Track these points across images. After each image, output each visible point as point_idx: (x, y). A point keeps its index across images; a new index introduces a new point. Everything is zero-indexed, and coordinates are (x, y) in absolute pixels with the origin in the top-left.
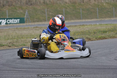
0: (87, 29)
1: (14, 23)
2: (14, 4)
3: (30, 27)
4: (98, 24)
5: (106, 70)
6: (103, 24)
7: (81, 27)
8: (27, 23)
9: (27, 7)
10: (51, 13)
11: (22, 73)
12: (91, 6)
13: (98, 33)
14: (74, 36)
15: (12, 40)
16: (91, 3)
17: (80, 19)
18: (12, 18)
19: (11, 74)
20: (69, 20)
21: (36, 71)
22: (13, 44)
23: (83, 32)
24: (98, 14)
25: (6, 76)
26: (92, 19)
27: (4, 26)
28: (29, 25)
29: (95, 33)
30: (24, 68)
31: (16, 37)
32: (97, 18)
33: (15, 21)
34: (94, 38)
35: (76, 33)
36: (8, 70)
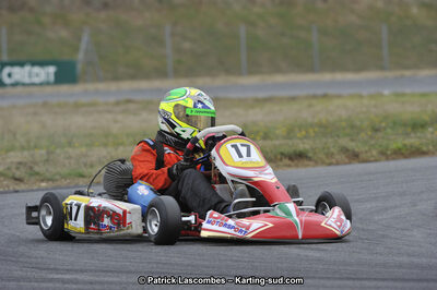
0: (344, 114)
3: (100, 99)
4: (386, 92)
6: (408, 91)
7: (314, 102)
8: (85, 81)
9: (87, 15)
10: (187, 45)
14: (290, 142)
15: (26, 153)
17: (311, 69)
18: (23, 59)
20: (262, 73)
22: (31, 168)
23: (325, 127)
24: (386, 51)
28: (97, 92)
29: (376, 130)
30: (82, 271)
31: (44, 142)
32: (382, 68)
33: (37, 75)
34: (374, 153)
35: (297, 129)
36: (18, 280)
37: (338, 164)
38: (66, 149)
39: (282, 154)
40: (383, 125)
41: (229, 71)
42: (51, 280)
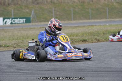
0: (96, 30)
1: (20, 23)
2: (20, 3)
3: (36, 27)
4: (107, 24)
5: (115, 73)
6: (113, 24)
7: (89, 27)
8: (33, 22)
9: (33, 6)
10: (58, 13)
11: (27, 75)
12: (101, 6)
13: (107, 34)
14: (82, 37)
15: (16, 41)
16: (100, 2)
17: (89, 19)
18: (17, 17)
19: (15, 76)
20: (77, 20)
21: (41, 73)
22: (18, 44)
23: (92, 33)
24: (108, 14)
25: (10, 78)
26: (101, 19)
27: (9, 26)
28: (36, 25)
29: (104, 34)
30: (29, 70)
31: (21, 38)
32: (107, 18)
33: (21, 21)
34: (103, 39)
35: (84, 34)
36: (12, 72)
37: (94, 42)
38: (27, 40)
39: (80, 40)
40: (106, 33)
41: (68, 20)
42: (20, 72)
